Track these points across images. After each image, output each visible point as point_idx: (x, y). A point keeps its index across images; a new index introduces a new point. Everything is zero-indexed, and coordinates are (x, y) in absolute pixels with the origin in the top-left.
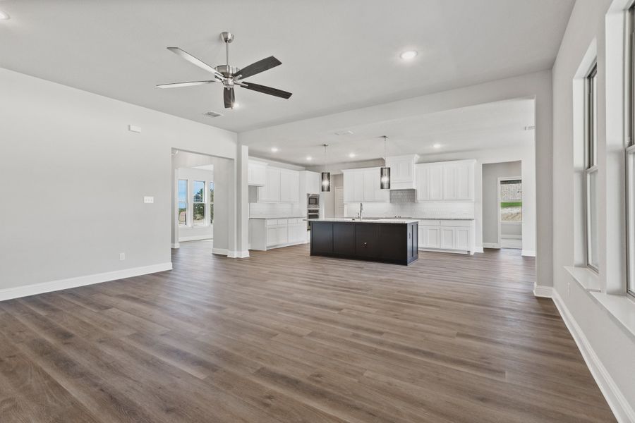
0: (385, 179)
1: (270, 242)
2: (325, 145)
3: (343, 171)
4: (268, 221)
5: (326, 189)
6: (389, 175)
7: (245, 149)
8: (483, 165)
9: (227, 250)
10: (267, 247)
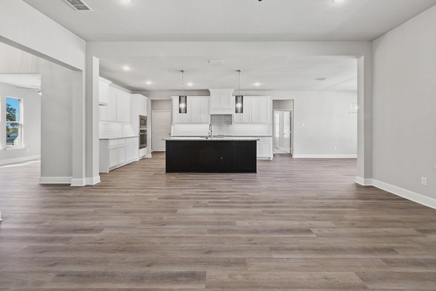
0: (239, 105)
1: (113, 164)
2: (183, 71)
3: (172, 97)
4: (110, 141)
5: (182, 111)
6: (242, 102)
7: (96, 62)
8: (274, 101)
9: (71, 177)
10: (110, 169)
